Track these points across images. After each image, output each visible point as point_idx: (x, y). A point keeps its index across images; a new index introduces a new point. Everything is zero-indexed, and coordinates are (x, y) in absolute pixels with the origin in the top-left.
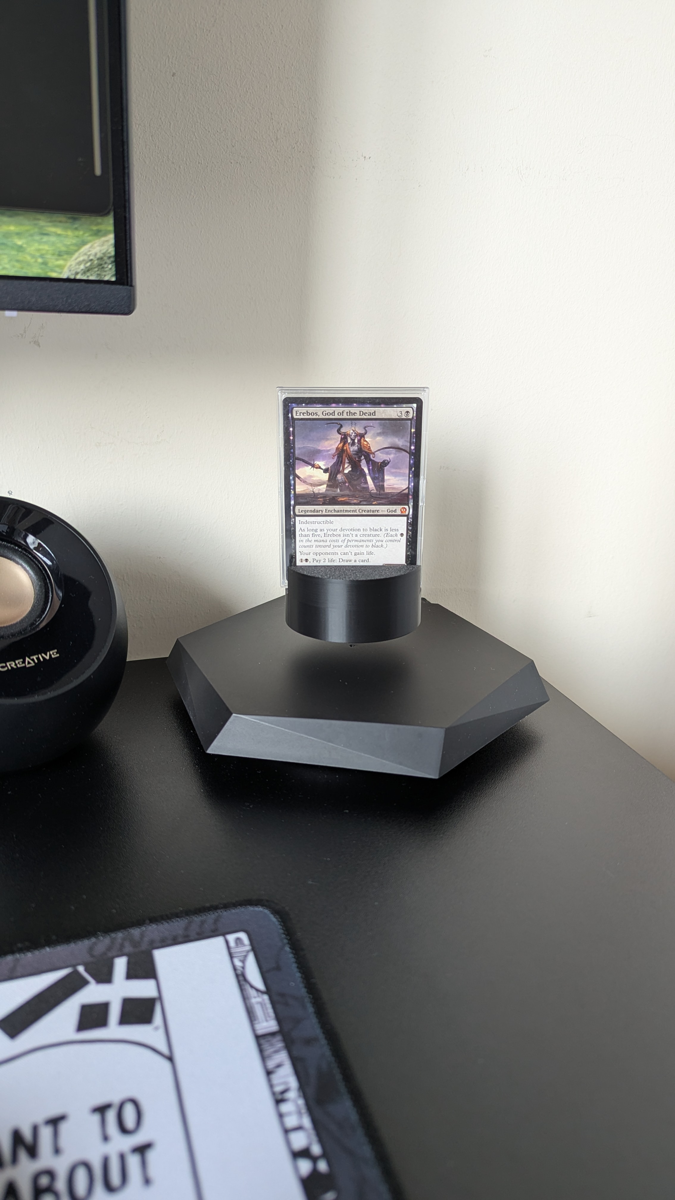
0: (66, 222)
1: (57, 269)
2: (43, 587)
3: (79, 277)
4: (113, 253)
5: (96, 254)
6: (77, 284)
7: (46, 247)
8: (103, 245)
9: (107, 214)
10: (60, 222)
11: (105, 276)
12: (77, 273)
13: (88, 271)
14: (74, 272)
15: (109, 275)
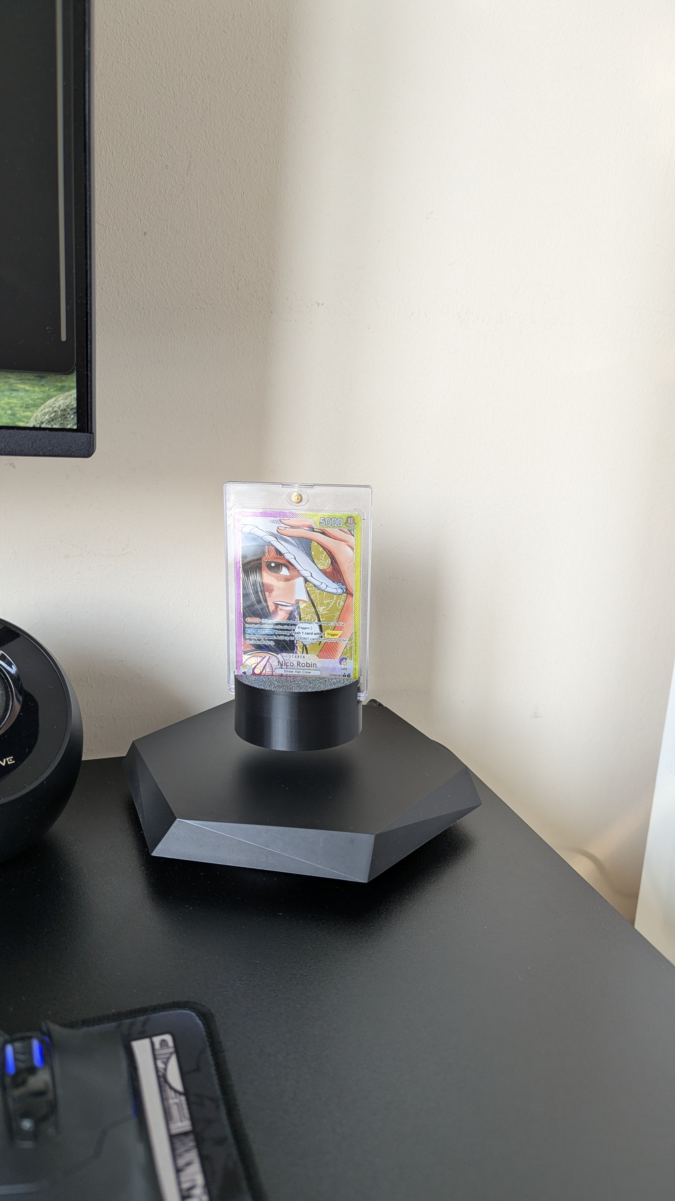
0: (33, 380)
1: (24, 419)
2: (4, 696)
3: (43, 426)
4: (75, 406)
5: (60, 406)
6: (42, 432)
7: (15, 401)
8: (66, 399)
9: (72, 372)
10: (29, 380)
11: (67, 424)
12: (42, 423)
13: (52, 420)
14: (39, 422)
15: (72, 424)
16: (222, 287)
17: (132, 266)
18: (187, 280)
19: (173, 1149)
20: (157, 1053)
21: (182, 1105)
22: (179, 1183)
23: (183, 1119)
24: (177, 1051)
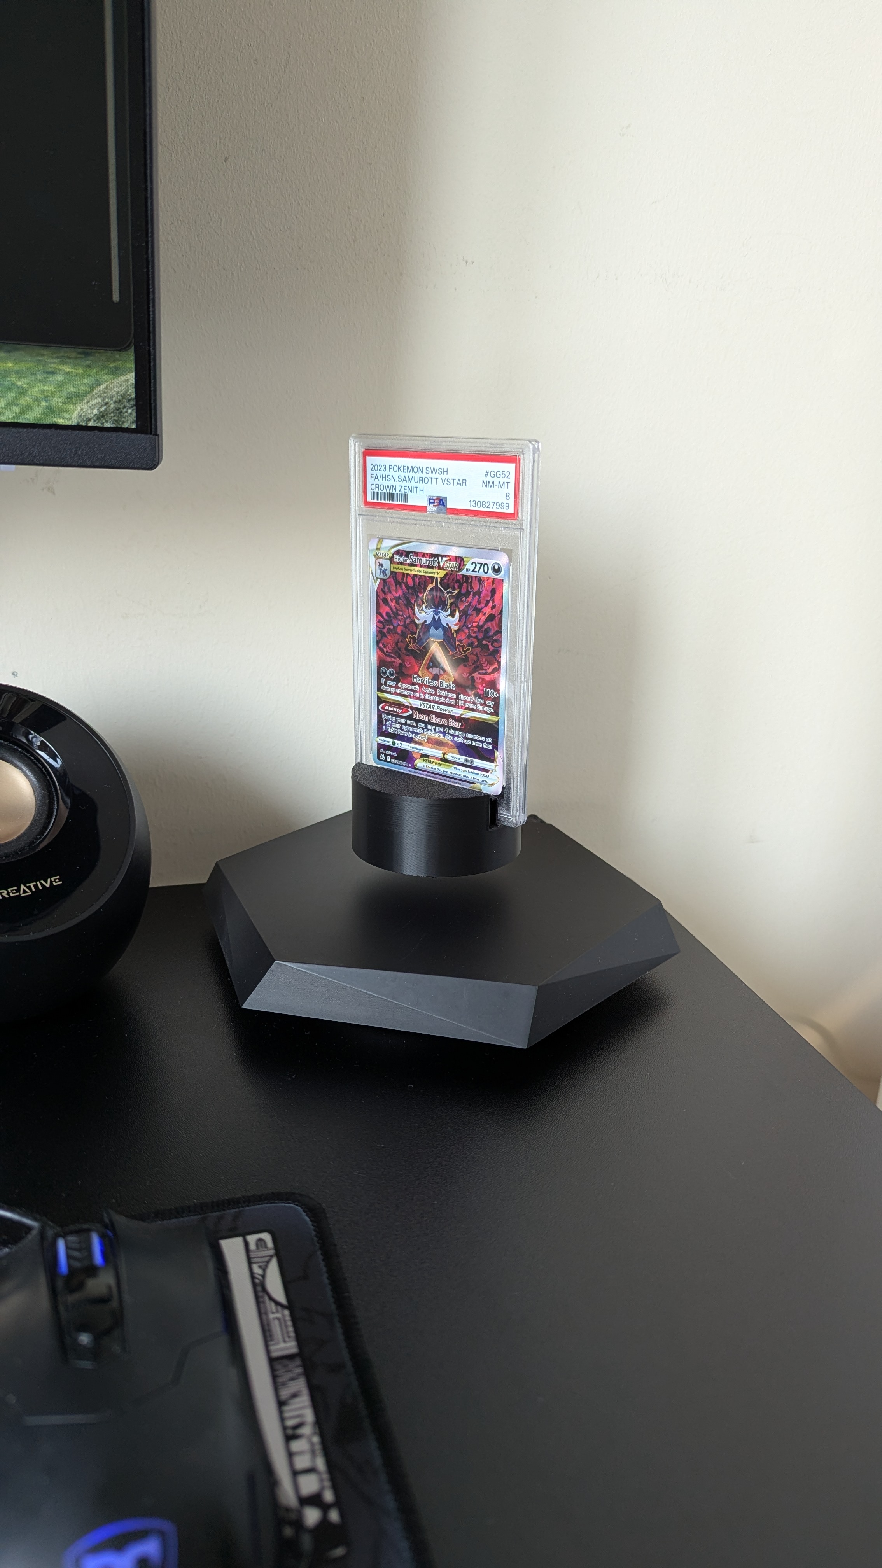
0: (76, 358)
1: (65, 415)
2: (47, 798)
3: (90, 424)
4: (134, 395)
5: (113, 396)
6: (89, 433)
7: (51, 388)
8: (121, 385)
9: (128, 347)
10: (69, 358)
11: (123, 422)
12: (89, 420)
13: (103, 416)
14: (85, 418)
15: (129, 423)
16: (332, 237)
17: (209, 207)
18: (284, 227)
19: (274, 1377)
20: (252, 1255)
21: (285, 1321)
22: (282, 1419)
23: (287, 1339)
24: (278, 1254)
